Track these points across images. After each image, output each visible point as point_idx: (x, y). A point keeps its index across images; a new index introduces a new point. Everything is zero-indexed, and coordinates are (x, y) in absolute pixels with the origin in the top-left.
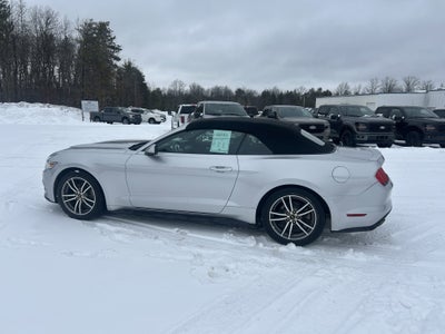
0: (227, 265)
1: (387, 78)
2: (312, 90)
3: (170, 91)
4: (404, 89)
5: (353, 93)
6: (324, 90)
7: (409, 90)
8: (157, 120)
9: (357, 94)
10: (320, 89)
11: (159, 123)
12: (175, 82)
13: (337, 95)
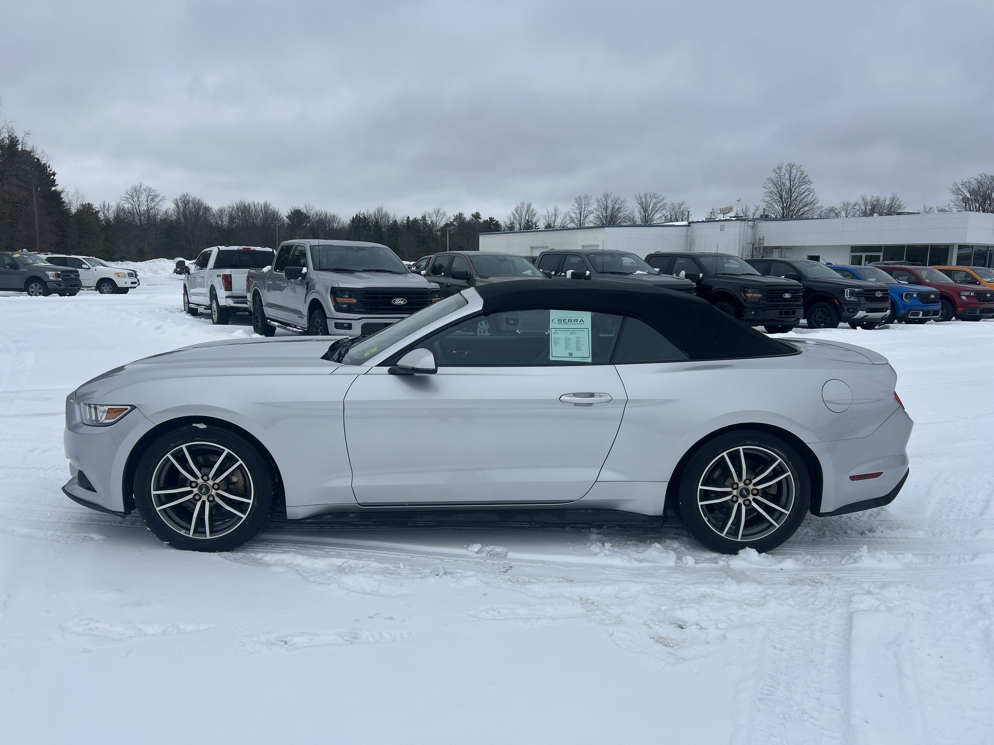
0: (679, 614)
1: (606, 197)
2: (459, 217)
3: (120, 211)
4: (638, 217)
5: (541, 225)
6: (484, 217)
7: (647, 222)
8: (121, 283)
9: (549, 227)
10: (477, 216)
11: (124, 291)
12: (136, 191)
13: (511, 229)
